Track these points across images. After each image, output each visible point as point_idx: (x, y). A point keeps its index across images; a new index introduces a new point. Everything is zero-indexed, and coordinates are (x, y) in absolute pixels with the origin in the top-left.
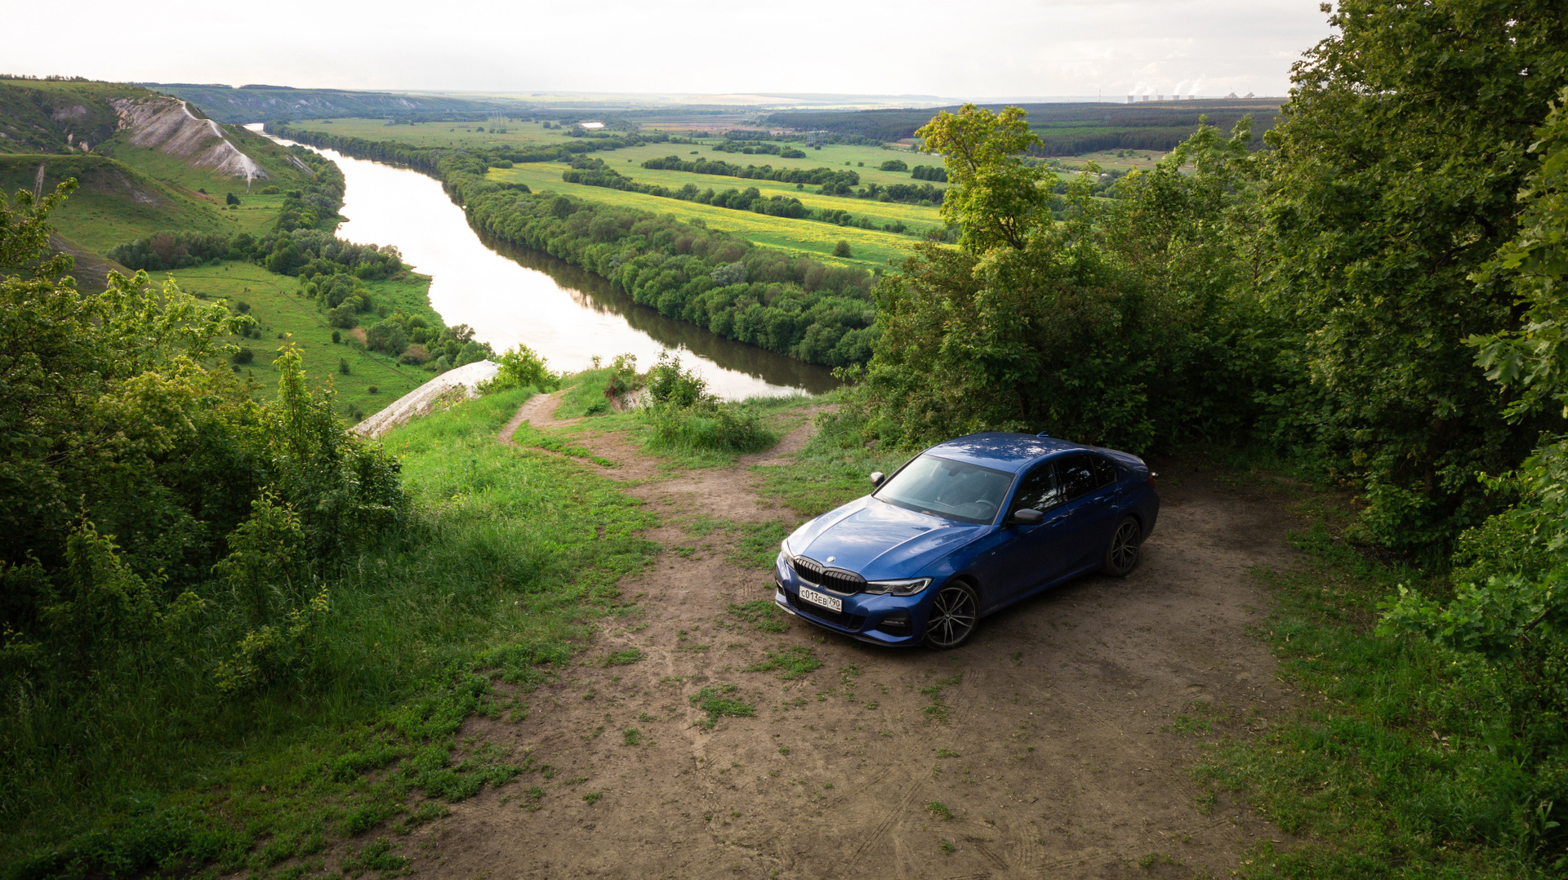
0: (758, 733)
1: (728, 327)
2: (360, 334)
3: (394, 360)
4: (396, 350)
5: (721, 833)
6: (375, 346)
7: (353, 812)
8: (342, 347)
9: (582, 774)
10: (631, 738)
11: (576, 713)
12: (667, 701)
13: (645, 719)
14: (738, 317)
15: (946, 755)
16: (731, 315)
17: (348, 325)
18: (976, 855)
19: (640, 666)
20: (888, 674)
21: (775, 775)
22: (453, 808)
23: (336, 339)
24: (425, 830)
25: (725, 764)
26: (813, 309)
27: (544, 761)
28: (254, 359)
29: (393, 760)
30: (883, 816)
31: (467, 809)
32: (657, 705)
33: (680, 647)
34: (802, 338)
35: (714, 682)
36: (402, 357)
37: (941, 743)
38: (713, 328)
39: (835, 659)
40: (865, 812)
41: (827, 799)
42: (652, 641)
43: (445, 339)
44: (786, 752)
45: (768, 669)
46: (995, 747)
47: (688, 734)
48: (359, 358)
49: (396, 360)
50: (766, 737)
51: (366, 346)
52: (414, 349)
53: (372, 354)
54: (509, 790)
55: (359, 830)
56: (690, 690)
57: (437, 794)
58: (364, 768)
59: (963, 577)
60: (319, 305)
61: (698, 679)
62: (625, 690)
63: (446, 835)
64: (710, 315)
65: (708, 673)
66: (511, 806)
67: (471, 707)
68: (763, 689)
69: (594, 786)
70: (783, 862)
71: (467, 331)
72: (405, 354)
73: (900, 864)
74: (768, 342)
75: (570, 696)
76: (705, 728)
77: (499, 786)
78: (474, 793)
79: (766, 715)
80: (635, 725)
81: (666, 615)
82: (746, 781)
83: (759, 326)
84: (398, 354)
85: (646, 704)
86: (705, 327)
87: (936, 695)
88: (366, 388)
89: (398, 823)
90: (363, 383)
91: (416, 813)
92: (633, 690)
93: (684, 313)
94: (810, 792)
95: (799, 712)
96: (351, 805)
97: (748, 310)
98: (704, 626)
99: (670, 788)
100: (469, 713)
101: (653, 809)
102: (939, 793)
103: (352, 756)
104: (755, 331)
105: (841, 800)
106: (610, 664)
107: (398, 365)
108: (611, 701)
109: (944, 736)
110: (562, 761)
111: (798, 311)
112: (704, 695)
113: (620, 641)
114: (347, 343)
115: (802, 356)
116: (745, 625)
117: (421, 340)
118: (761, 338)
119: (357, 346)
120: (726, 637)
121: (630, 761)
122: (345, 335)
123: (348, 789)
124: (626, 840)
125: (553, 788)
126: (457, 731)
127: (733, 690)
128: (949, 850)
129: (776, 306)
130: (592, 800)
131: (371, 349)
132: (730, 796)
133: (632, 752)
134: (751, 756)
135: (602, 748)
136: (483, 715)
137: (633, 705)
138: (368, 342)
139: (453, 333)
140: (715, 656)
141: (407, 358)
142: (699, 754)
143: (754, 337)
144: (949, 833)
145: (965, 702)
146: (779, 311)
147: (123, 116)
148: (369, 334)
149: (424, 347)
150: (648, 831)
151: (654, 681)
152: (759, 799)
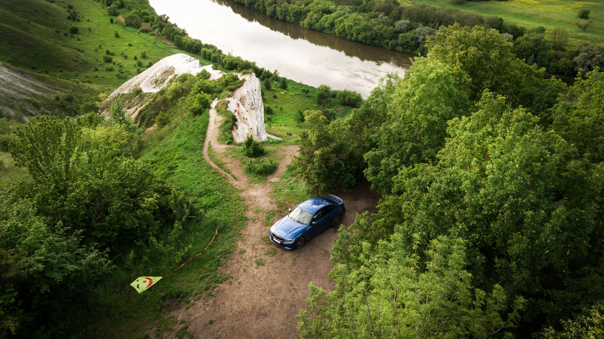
0: (264, 269)
1: (274, 13)
2: (121, 19)
3: (137, 30)
4: (137, 26)
5: (258, 289)
6: (129, 25)
7: (205, 286)
8: (114, 25)
9: (237, 278)
10: (245, 271)
11: (235, 265)
12: (250, 262)
13: (247, 266)
14: (278, 9)
15: (294, 273)
16: (275, 8)
17: (116, 15)
18: (294, 291)
19: (246, 254)
20: (288, 255)
21: (267, 278)
22: (219, 285)
23: (112, 21)
24: (216, 289)
25: (259, 276)
26: (310, 5)
27: (231, 276)
28: (79, 31)
29: (207, 276)
30: (282, 285)
31: (221, 285)
32: (249, 263)
33: (252, 249)
34: (305, 18)
35: (259, 258)
36: (140, 29)
37: (293, 270)
38: (268, 13)
39: (279, 251)
40: (280, 284)
41: (274, 282)
42: (247, 247)
43: (157, 21)
44: (269, 273)
45: (268, 254)
46: (302, 271)
47: (254, 269)
48: (122, 30)
49: (138, 31)
50: (266, 270)
51: (125, 24)
52: (145, 26)
53: (127, 28)
54: (227, 281)
55: (207, 289)
56: (254, 260)
57: (216, 283)
58: (203, 277)
59: (302, 236)
60: (102, 5)
61: (256, 257)
62: (243, 260)
63: (219, 290)
64: (267, 7)
65: (257, 255)
66: (227, 284)
67: (218, 264)
68: (267, 259)
69: (240, 280)
70: (267, 293)
71: (166, 17)
72: (141, 28)
73: (283, 293)
74: (291, 20)
75: (234, 261)
76: (256, 268)
77: (225, 281)
78: (221, 282)
79: (266, 265)
80: (245, 268)
81: (250, 240)
82: (262, 279)
83: (287, 13)
84: (138, 28)
85: (247, 263)
86: (265, 12)
87: (295, 260)
88: (127, 44)
89: (211, 288)
90: (125, 41)
91: (214, 286)
92: (244, 260)
93: (256, 6)
94: (272, 281)
95: (272, 264)
96: (203, 285)
97: (282, 6)
98: (257, 243)
99: (251, 281)
100: (218, 265)
101: (249, 285)
102: (291, 280)
103: (201, 276)
104: (285, 15)
105: (276, 282)
106: (240, 254)
107: (139, 33)
108: (241, 262)
109: (294, 269)
110: (234, 276)
111: (303, 6)
112: (256, 261)
113: (242, 247)
114: (116, 23)
115: (305, 26)
116: (264, 243)
117: (147, 21)
118: (288, 18)
119: (121, 24)
120: (261, 246)
121: (244, 276)
122: (115, 19)
123: (202, 282)
124: (244, 290)
125: (233, 281)
126: (216, 269)
127: (261, 259)
128: (290, 291)
129: (294, 4)
130: (239, 283)
131: (127, 26)
132: (260, 282)
133: (245, 273)
134: (263, 274)
135: (240, 272)
136: (220, 266)
137: (245, 263)
138: (125, 22)
139: (160, 18)
140: (259, 251)
141: (143, 30)
142: (255, 274)
143: (285, 17)
144: (291, 288)
145: (299, 261)
146: (295, 6)
148: (125, 19)
149: (149, 24)
150: (248, 289)
151: (248, 257)
152: (264, 282)
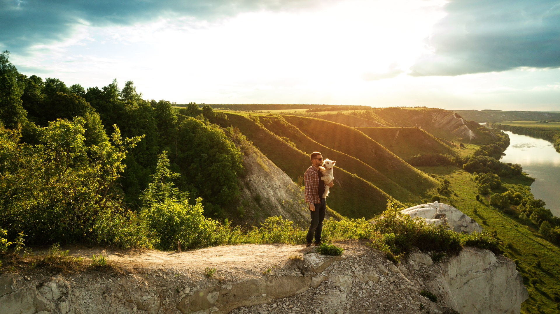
3: (500, 210)
6: (494, 204)
8: (479, 202)
23: (478, 199)
36: (505, 210)
48: (484, 207)
52: (512, 208)
84: (503, 208)
107: (502, 213)
114: (482, 201)
117: (517, 204)
122: (482, 197)
131: (491, 204)
138: (491, 201)
139: (534, 203)
141: (508, 211)
147: (434, 118)
148: (492, 198)
